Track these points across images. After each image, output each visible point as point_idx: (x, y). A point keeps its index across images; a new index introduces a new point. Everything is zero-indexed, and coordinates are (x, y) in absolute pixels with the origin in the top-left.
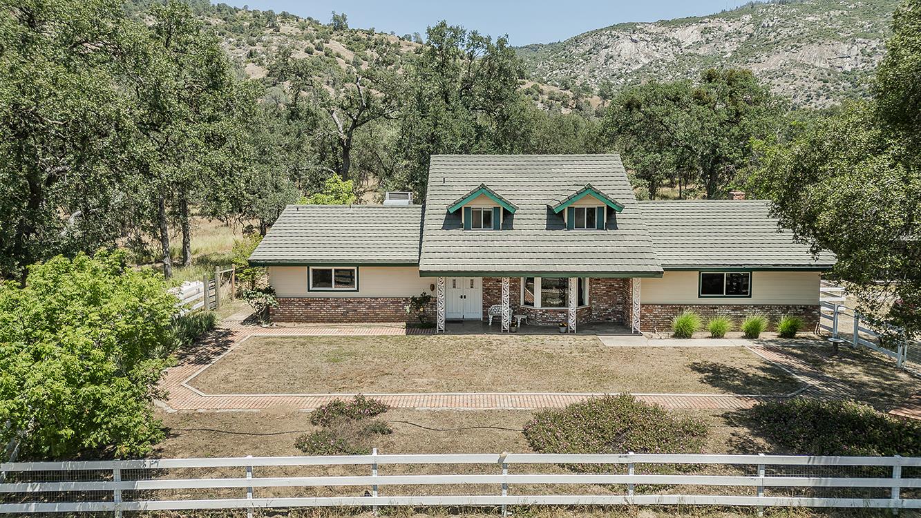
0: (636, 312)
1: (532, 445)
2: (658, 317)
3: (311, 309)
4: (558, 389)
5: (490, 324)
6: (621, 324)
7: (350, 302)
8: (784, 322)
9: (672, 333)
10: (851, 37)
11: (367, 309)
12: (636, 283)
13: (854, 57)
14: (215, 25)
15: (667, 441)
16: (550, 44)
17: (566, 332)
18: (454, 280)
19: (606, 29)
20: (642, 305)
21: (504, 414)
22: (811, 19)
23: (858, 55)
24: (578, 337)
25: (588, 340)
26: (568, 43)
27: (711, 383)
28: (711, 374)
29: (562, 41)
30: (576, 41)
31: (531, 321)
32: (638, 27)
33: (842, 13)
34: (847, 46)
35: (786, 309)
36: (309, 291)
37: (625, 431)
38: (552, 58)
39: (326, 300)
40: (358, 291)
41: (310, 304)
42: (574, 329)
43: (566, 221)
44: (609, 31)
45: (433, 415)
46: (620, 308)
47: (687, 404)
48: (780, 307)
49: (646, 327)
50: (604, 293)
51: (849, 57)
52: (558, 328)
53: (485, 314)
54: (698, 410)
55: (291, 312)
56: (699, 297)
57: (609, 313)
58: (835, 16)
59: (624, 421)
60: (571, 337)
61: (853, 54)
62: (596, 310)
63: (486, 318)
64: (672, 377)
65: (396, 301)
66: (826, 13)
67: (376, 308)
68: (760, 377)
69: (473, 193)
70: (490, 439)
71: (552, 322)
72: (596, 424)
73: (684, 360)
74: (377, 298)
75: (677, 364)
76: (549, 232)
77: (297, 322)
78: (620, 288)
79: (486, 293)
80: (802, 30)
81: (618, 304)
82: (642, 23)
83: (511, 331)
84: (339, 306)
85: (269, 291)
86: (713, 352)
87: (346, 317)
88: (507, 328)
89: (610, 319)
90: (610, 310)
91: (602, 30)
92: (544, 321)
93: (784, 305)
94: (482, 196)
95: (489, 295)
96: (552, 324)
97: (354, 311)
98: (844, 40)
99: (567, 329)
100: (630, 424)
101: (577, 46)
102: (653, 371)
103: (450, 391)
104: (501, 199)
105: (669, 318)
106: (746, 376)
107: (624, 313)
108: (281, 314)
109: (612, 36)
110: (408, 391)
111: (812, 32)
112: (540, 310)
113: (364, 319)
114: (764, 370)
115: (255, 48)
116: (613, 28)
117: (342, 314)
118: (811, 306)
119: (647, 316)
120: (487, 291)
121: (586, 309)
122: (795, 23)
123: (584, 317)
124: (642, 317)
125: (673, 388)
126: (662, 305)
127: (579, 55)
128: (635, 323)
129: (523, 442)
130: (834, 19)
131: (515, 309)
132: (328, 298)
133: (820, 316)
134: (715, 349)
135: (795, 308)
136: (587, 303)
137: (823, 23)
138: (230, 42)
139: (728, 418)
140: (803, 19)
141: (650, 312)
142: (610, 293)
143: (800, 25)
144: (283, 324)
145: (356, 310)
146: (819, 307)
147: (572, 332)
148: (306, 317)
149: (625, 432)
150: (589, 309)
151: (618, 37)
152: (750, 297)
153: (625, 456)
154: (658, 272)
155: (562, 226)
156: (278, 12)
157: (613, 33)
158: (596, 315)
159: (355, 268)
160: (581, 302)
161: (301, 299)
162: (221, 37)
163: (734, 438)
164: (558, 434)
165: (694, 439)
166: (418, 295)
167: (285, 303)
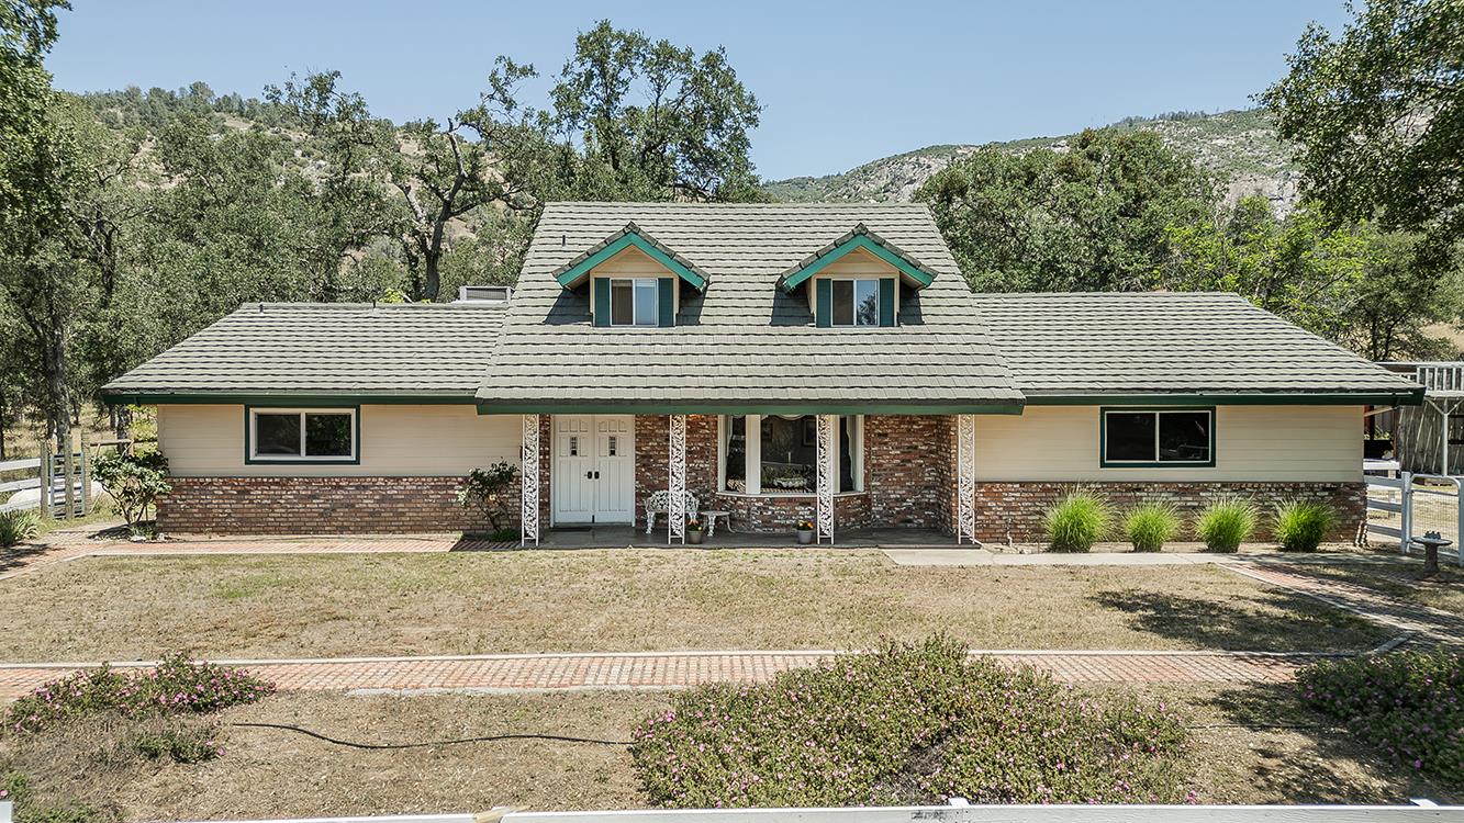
0: (966, 496)
1: (648, 787)
2: (1015, 509)
3: (251, 502)
4: (768, 643)
5: (649, 531)
6: (936, 528)
7: (339, 487)
8: (1289, 517)
9: (1045, 546)
10: (1282, 168)
11: (378, 501)
12: (966, 429)
13: (1288, 200)
14: (297, 141)
15: (1071, 766)
16: (824, 177)
17: (812, 542)
18: (574, 439)
19: (911, 154)
20: (980, 484)
21: (597, 704)
22: (1220, 142)
23: (1294, 196)
24: (837, 552)
25: (860, 557)
26: (853, 174)
27: (1157, 629)
28: (1151, 612)
29: (843, 174)
30: (865, 172)
31: (740, 525)
32: (959, 152)
33: (1268, 134)
34: (1277, 182)
35: (1293, 490)
36: (248, 462)
37: (939, 738)
38: (829, 199)
39: (284, 482)
40: (357, 462)
41: (248, 492)
42: (830, 534)
43: (814, 309)
44: (915, 158)
45: (390, 707)
46: (931, 497)
47: (1108, 672)
48: (1279, 487)
49: (990, 533)
50: (898, 465)
51: (1281, 199)
52: (798, 534)
53: (640, 511)
54: (1144, 686)
55: (206, 510)
56: (1103, 465)
57: (909, 508)
58: (1257, 138)
59: (936, 709)
60: (823, 552)
61: (1288, 194)
62: (880, 501)
63: (641, 522)
64: (1058, 617)
65: (444, 484)
66: (1244, 134)
67: (398, 501)
68: (1277, 618)
69: (609, 242)
70: (520, 771)
71: (783, 526)
72: (850, 718)
73: (1080, 588)
74: (401, 478)
75: (1065, 594)
76: (775, 330)
77: (218, 532)
78: (932, 452)
79: (644, 466)
80: (1207, 159)
81: (926, 488)
82: (965, 146)
83: (689, 541)
84: (314, 497)
85: (155, 461)
86: (1146, 573)
87: (330, 520)
88: (681, 534)
89: (910, 521)
90: (910, 502)
91: (904, 155)
92: (766, 523)
93: (1287, 483)
94: (633, 255)
95: (650, 470)
96: (784, 530)
97: (348, 506)
98: (1273, 174)
99: (814, 535)
100: (954, 718)
101: (866, 180)
102: (1012, 606)
103: (479, 653)
104: (671, 255)
105: (1037, 513)
106: (1241, 615)
107: (939, 506)
108: (183, 513)
109: (919, 165)
110: (364, 653)
111: (1223, 162)
112: (759, 500)
113: (370, 524)
114: (1274, 603)
115: (359, 175)
116: (921, 153)
117: (321, 515)
118: (1346, 484)
119: (990, 509)
120: (645, 461)
121: (859, 497)
122: (1197, 149)
123: (855, 515)
124: (980, 509)
125: (1064, 638)
126: (1022, 484)
127: (870, 194)
128: (965, 523)
129: (625, 778)
130: (1256, 143)
131: (705, 499)
132: (290, 479)
133: (1366, 505)
134: (1149, 568)
135: (1312, 489)
136: (860, 486)
137: (1239, 148)
138: (320, 166)
139: (1231, 707)
140: (1209, 142)
141: (997, 497)
142: (909, 465)
143: (1204, 151)
144: (186, 536)
145: (353, 506)
146: (1363, 486)
147: (826, 541)
148: (240, 520)
149: (940, 740)
150: (866, 499)
151: (929, 167)
152: (1213, 464)
153: (937, 814)
154: (1014, 401)
155: (806, 318)
156: (398, 122)
157: (922, 160)
158: (879, 512)
159: (353, 412)
160: (847, 483)
161: (228, 480)
162: (306, 158)
163: (1270, 763)
164: (728, 749)
165: (1156, 762)
166: (486, 469)
167: (191, 488)
